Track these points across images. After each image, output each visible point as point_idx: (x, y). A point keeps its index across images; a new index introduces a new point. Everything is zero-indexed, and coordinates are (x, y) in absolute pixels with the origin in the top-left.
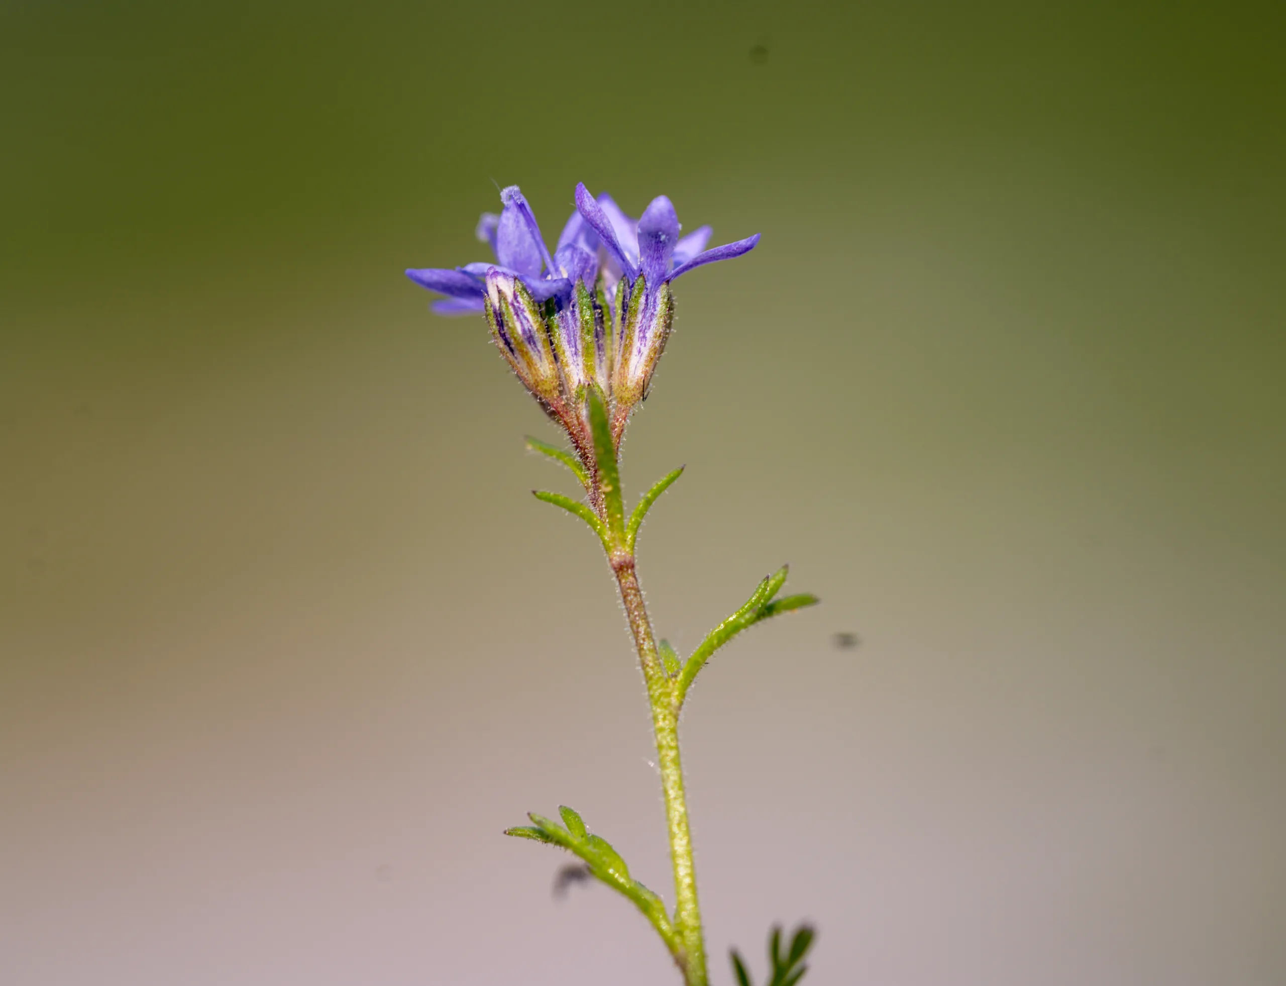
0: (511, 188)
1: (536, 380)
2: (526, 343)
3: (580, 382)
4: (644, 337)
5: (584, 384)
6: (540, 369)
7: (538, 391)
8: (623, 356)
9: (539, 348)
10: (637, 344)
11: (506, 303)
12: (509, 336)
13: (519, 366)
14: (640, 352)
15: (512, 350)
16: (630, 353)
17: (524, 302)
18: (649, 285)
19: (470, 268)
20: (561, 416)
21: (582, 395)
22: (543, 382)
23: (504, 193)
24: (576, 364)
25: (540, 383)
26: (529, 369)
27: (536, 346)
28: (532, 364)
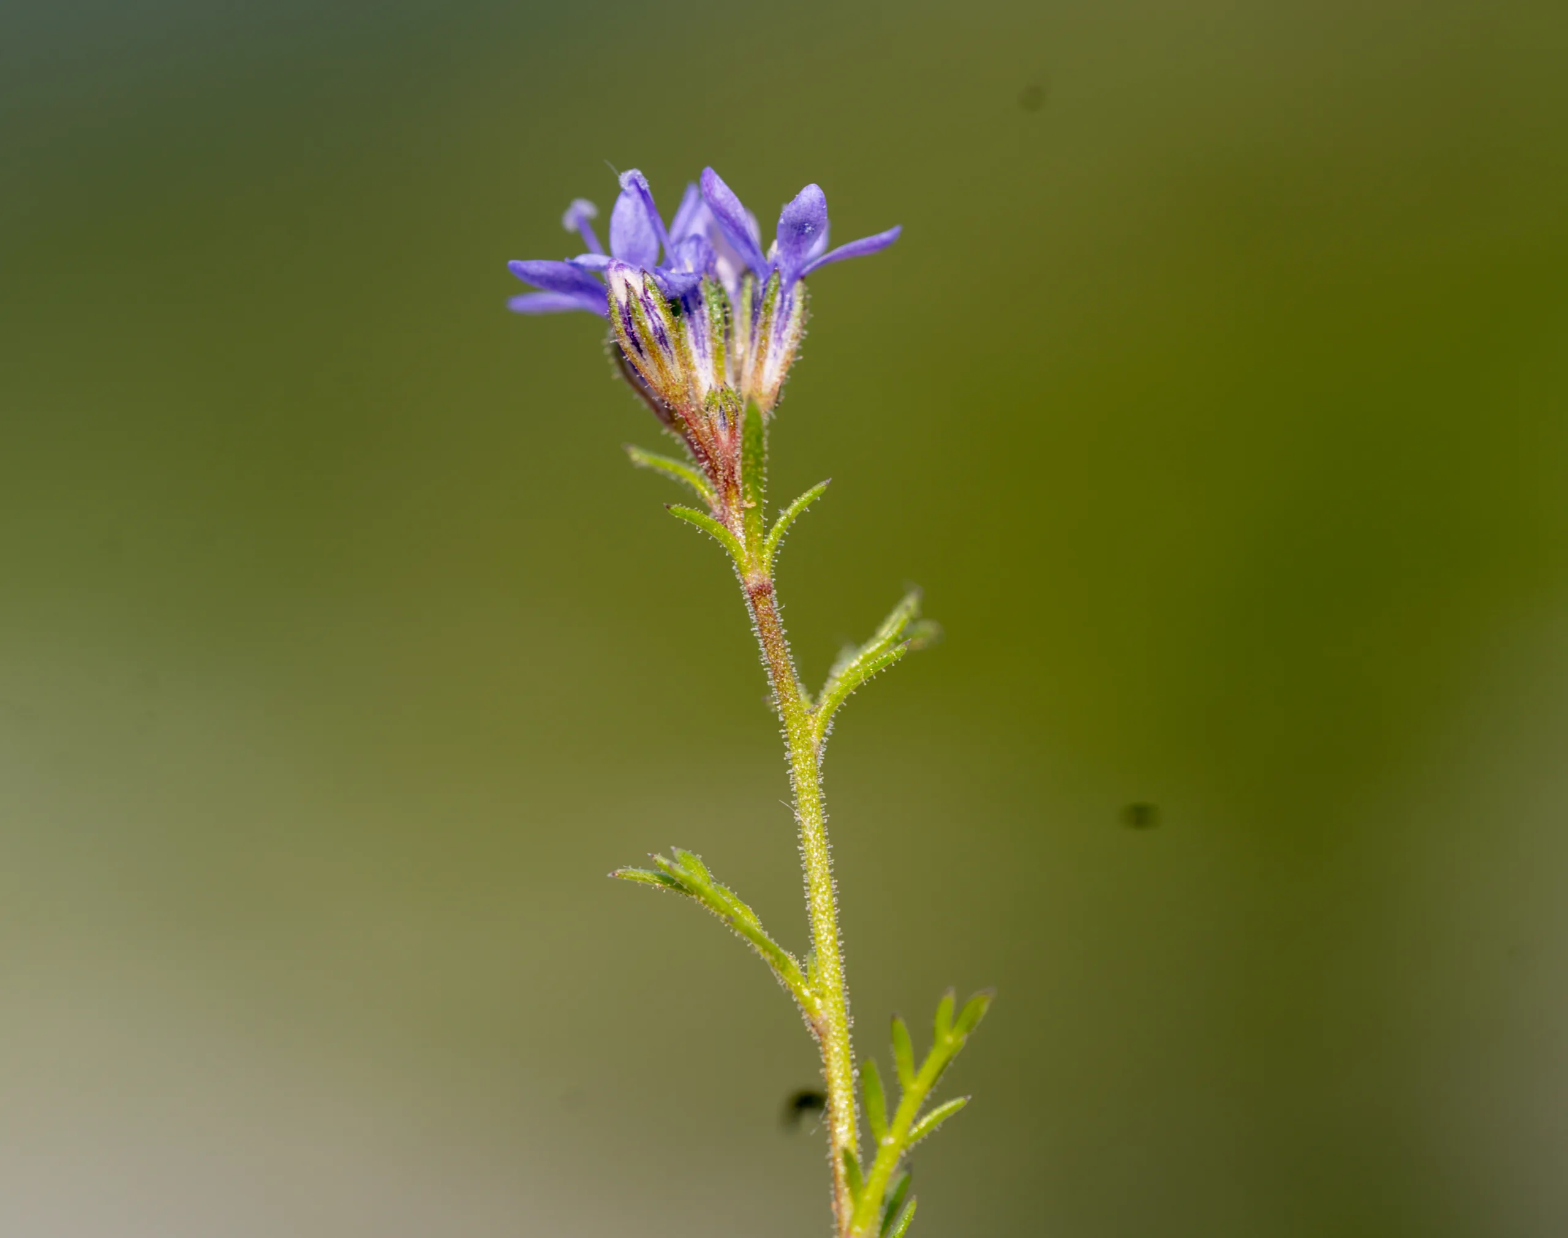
0: (630, 172)
1: (667, 384)
2: (658, 343)
3: (710, 387)
4: (780, 338)
5: (716, 389)
6: (672, 371)
7: (668, 396)
8: (757, 359)
9: (671, 348)
10: (772, 346)
11: (636, 298)
12: (639, 336)
13: (647, 368)
14: (775, 355)
15: (640, 351)
16: (765, 357)
17: (654, 296)
18: (784, 281)
19: (582, 259)
20: (689, 424)
21: (715, 401)
22: (675, 387)
23: (624, 178)
24: (704, 366)
25: (671, 388)
26: (659, 371)
27: (667, 347)
28: (663, 366)
